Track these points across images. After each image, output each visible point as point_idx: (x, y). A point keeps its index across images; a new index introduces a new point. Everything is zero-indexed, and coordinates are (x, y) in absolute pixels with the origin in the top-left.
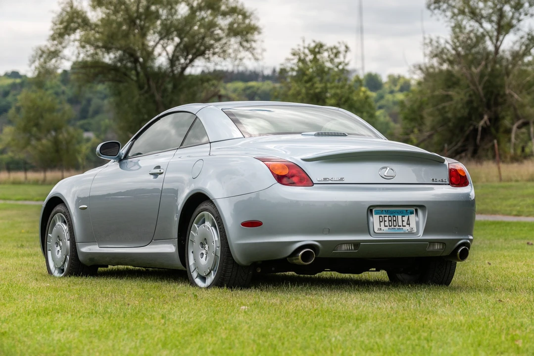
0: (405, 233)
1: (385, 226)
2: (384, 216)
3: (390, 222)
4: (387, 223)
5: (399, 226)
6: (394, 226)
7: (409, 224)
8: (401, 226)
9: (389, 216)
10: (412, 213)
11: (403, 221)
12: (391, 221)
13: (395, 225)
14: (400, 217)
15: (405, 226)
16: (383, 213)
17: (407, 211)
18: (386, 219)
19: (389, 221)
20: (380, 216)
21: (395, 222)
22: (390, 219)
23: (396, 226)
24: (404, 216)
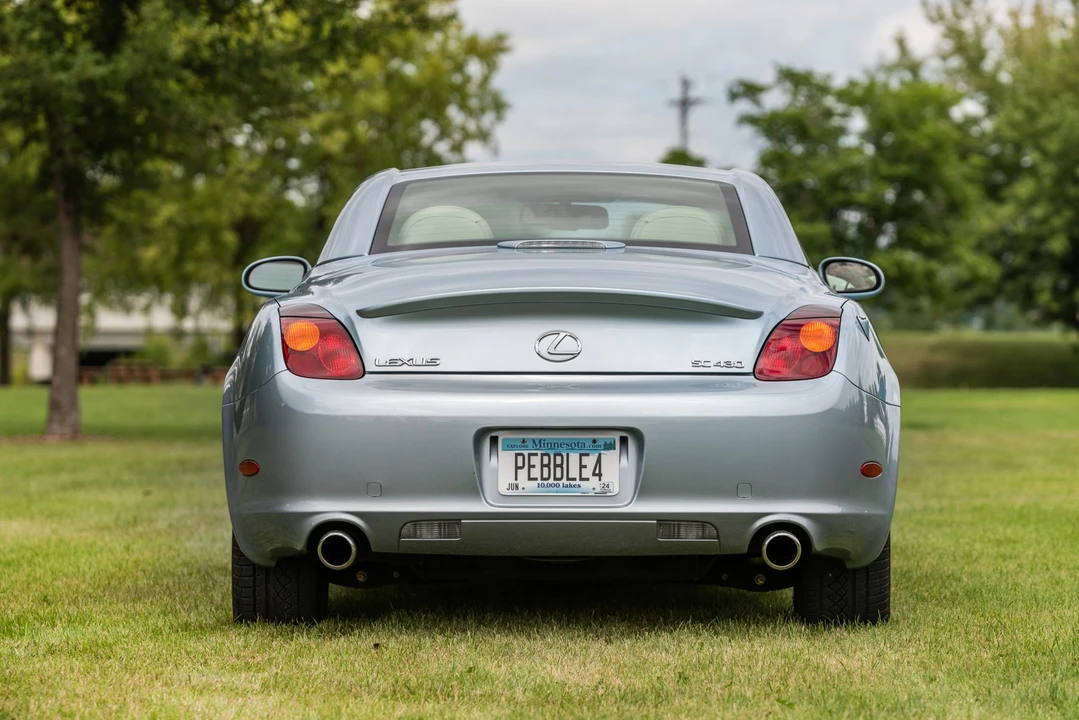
0: (584, 496)
1: (530, 479)
2: (530, 455)
3: (546, 470)
4: (535, 473)
5: (568, 479)
6: (555, 479)
7: (600, 475)
8: (575, 479)
9: (542, 455)
10: (610, 446)
11: (582, 467)
12: (548, 466)
13: (558, 475)
14: (574, 457)
15: (588, 479)
16: (526, 447)
17: (594, 441)
18: (536, 461)
19: (543, 466)
20: (517, 455)
21: (558, 470)
22: (546, 461)
23: (561, 479)
24: (588, 455)
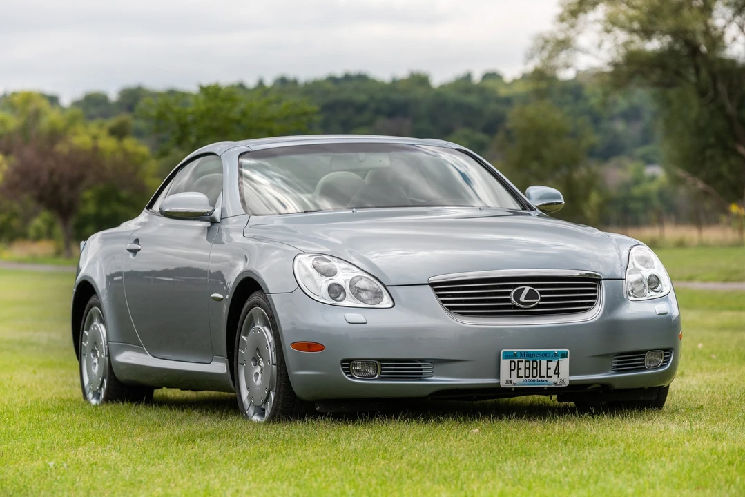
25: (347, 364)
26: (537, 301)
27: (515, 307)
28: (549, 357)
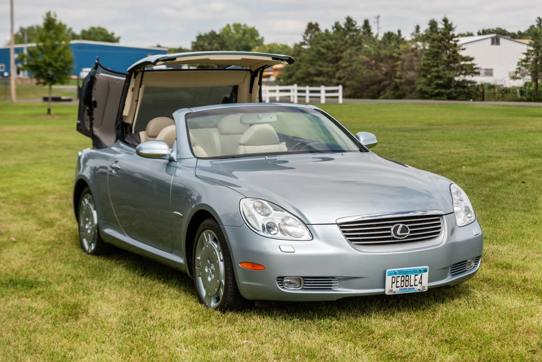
25: (281, 279)
26: (408, 234)
27: (394, 239)
28: (416, 273)
